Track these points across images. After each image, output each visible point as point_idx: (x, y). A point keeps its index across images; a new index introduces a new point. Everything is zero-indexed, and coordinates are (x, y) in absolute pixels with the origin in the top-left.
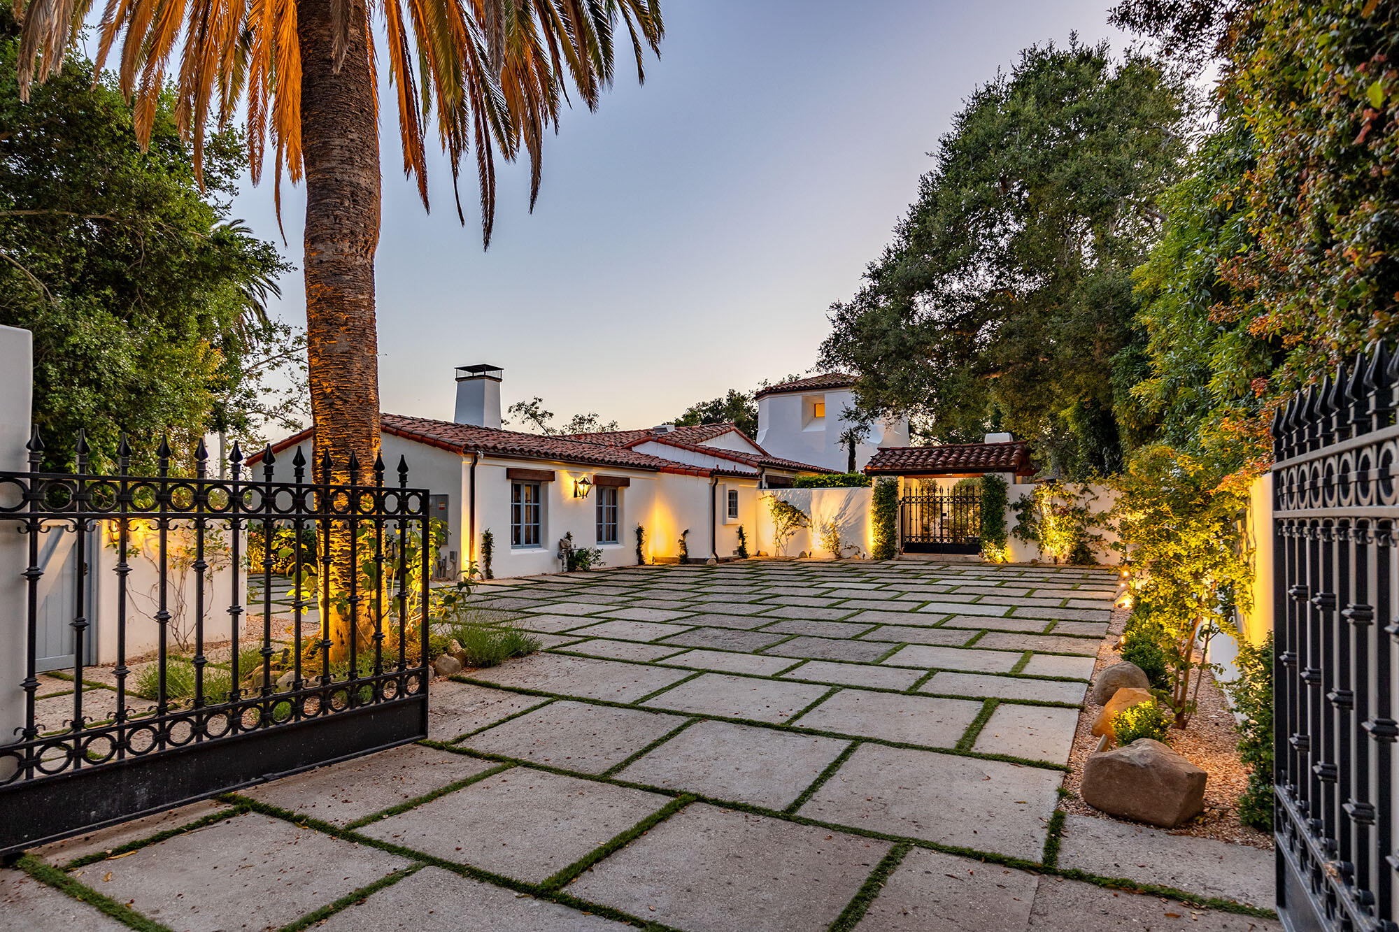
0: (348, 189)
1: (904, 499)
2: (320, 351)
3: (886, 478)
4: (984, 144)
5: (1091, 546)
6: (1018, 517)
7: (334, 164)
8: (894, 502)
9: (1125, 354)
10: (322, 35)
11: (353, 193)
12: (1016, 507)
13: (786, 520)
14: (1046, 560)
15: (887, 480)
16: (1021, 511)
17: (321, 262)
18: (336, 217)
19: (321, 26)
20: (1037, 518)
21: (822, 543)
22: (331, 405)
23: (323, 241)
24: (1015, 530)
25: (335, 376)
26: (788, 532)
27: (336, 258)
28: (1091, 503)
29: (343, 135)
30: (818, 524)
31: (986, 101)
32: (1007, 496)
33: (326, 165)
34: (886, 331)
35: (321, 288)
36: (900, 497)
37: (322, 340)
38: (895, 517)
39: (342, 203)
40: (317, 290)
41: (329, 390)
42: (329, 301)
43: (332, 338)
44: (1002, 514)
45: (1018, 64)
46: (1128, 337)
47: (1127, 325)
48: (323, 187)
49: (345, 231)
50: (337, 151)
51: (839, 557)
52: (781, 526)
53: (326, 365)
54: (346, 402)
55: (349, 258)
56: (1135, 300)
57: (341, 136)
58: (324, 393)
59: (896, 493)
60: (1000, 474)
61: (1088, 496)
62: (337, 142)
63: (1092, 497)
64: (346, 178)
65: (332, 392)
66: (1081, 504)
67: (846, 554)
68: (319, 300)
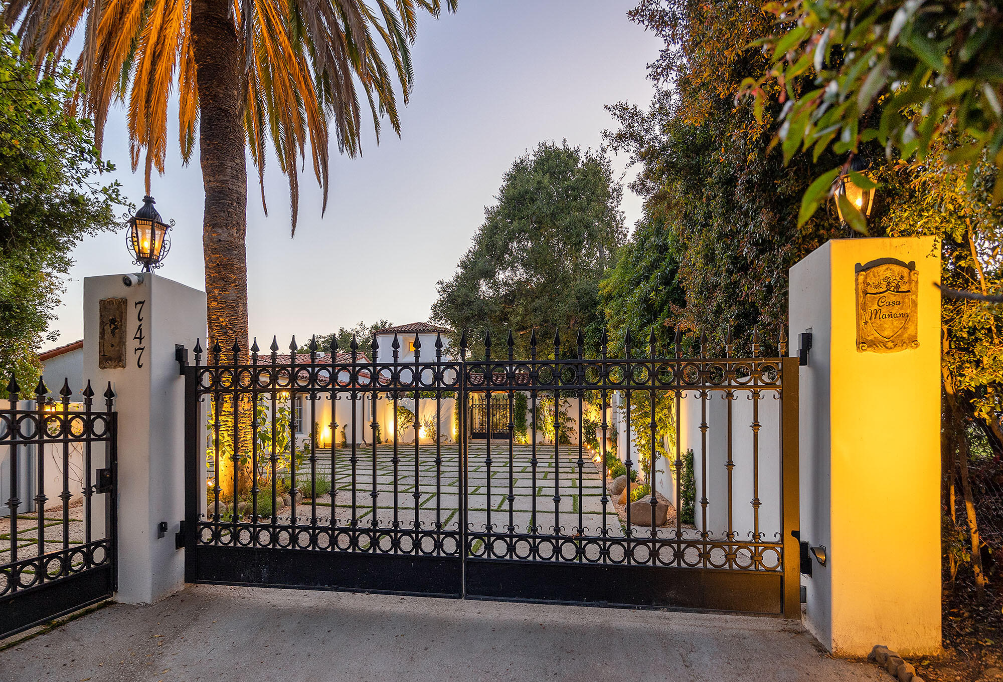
0: (235, 195)
1: (472, 406)
2: (219, 298)
4: (523, 196)
5: (568, 433)
7: (227, 178)
9: (592, 326)
10: (219, 92)
11: (238, 198)
12: (531, 411)
13: (403, 418)
14: (547, 442)
17: (220, 240)
18: (229, 212)
19: (218, 86)
20: (542, 417)
21: (425, 433)
22: (226, 333)
23: (221, 227)
24: (530, 425)
25: (228, 315)
26: (405, 426)
27: (229, 239)
29: (232, 160)
30: (423, 421)
31: (520, 167)
32: (527, 405)
33: (222, 178)
34: (473, 302)
35: (220, 257)
36: (470, 405)
37: (220, 291)
39: (232, 204)
40: (217, 258)
41: (224, 324)
42: (225, 266)
43: (226, 290)
44: (525, 415)
45: (536, 149)
46: (593, 318)
47: (593, 311)
48: (220, 192)
49: (234, 222)
50: (229, 170)
53: (223, 307)
54: (235, 332)
55: (237, 240)
56: (598, 298)
57: (231, 160)
58: (221, 325)
59: (468, 402)
62: (229, 164)
63: (568, 406)
64: (234, 188)
65: (226, 325)
68: (218, 264)
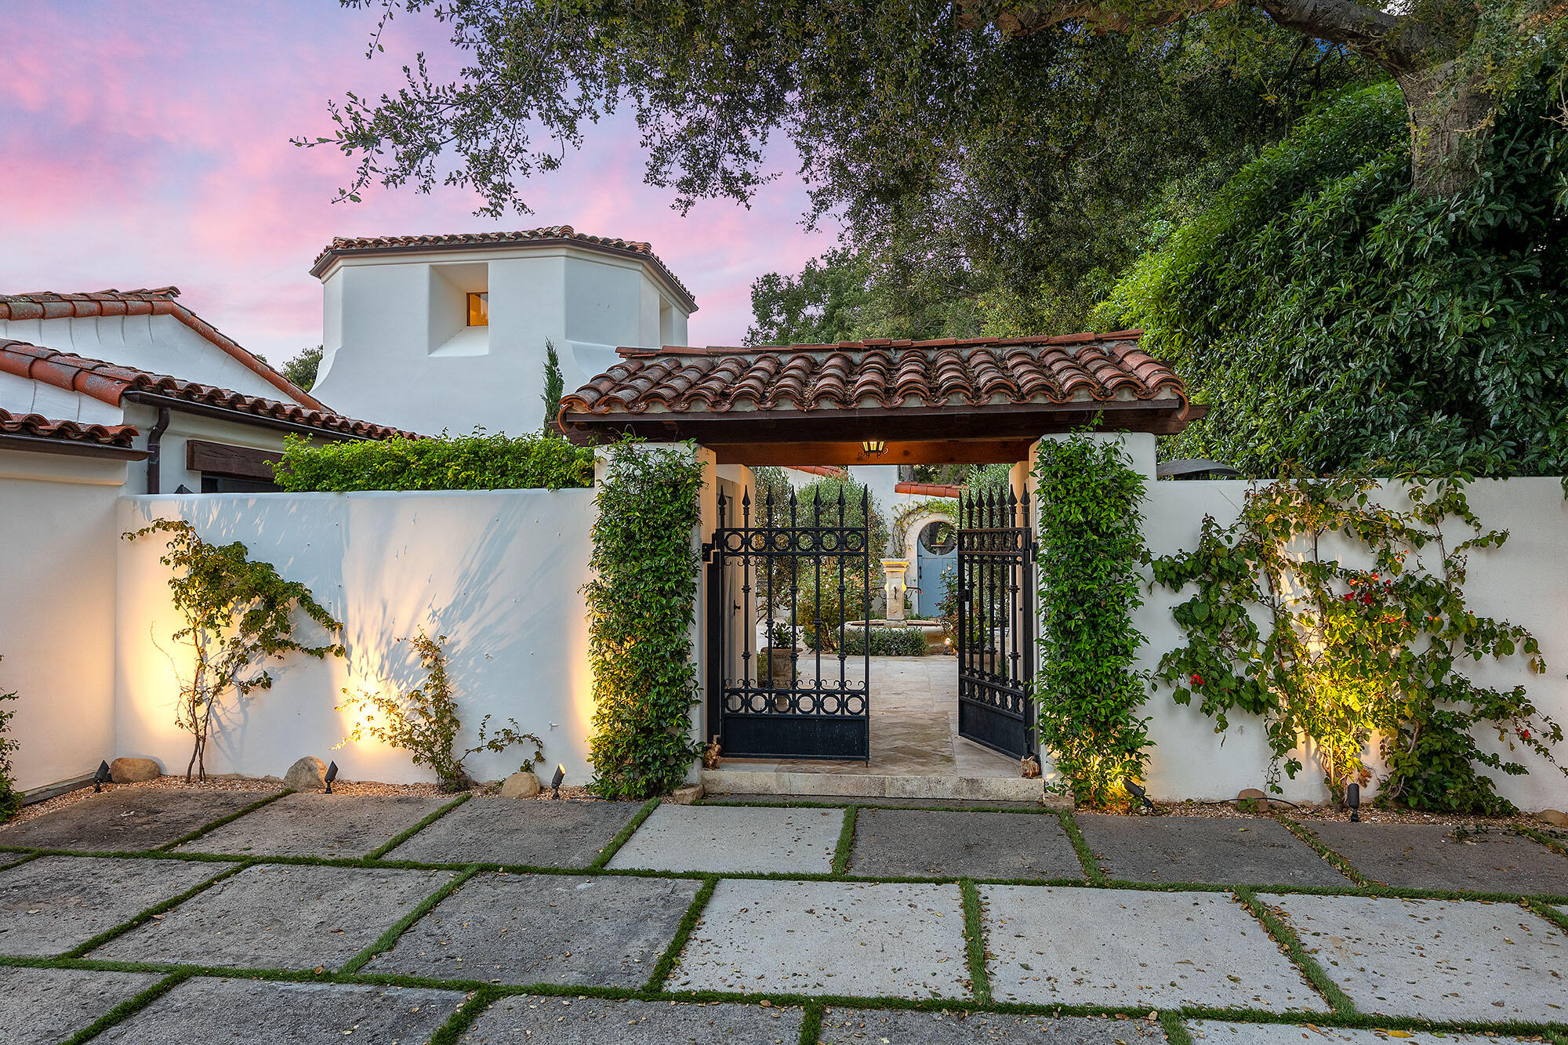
1: (719, 537)
3: (654, 453)
6: (1183, 615)
8: (683, 550)
12: (1172, 575)
13: (235, 627)
15: (655, 459)
16: (1190, 591)
20: (1259, 620)
21: (383, 720)
24: (1174, 664)
28: (1474, 561)
30: (371, 642)
32: (1144, 528)
36: (704, 532)
38: (687, 617)
51: (456, 782)
52: (216, 653)
59: (691, 516)
60: (1110, 438)
61: (1454, 531)
63: (1469, 533)
66: (1429, 563)
67: (488, 768)
